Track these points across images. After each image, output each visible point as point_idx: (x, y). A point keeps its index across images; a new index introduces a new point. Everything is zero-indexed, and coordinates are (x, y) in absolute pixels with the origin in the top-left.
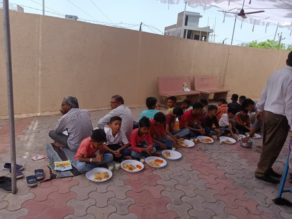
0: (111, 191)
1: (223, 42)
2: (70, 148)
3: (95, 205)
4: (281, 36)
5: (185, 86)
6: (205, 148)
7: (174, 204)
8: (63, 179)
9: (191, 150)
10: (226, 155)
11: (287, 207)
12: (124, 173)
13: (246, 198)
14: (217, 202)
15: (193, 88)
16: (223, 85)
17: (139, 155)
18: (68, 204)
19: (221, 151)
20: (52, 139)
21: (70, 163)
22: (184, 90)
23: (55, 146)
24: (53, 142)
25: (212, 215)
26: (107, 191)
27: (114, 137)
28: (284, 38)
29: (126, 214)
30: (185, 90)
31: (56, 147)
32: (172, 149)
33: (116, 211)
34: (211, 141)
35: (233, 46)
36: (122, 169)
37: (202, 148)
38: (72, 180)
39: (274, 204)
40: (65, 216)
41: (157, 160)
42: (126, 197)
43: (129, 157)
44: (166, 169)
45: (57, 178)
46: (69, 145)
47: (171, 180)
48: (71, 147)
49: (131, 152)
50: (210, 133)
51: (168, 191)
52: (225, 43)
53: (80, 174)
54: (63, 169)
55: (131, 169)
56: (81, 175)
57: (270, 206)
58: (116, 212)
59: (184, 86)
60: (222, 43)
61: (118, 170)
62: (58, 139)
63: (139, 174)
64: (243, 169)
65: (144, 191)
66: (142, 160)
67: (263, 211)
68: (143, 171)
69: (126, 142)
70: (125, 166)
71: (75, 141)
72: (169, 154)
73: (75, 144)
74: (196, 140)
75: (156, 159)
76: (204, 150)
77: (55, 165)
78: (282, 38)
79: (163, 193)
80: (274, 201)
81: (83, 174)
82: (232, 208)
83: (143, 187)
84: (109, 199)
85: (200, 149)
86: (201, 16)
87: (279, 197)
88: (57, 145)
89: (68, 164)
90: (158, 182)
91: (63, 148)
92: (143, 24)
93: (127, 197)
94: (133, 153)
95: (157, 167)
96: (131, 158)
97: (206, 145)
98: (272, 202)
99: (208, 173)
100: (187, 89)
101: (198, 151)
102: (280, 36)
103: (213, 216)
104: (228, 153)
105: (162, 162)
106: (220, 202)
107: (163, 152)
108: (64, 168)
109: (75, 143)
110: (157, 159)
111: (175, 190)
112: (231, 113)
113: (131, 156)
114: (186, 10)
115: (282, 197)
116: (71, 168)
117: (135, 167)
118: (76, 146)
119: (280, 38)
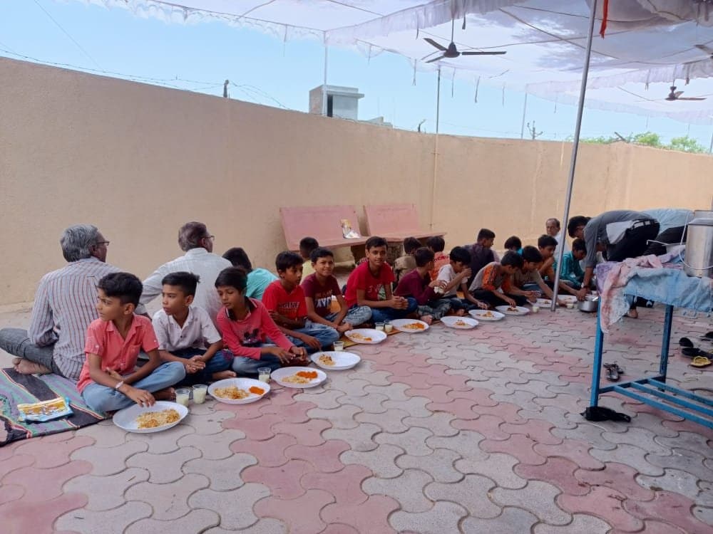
0: (191, 446)
1: (419, 128)
2: (61, 370)
3: (148, 481)
4: (534, 129)
5: (346, 226)
6: (413, 341)
7: (358, 451)
8: (46, 438)
9: (380, 348)
10: (463, 350)
11: (614, 423)
12: (218, 406)
13: (522, 418)
14: (458, 433)
15: (364, 232)
16: (431, 225)
17: (253, 365)
18: (67, 489)
19: (449, 344)
20: (9, 352)
21: (65, 403)
22: (344, 237)
23: (18, 373)
24: (11, 366)
25: (454, 459)
26: (177, 447)
27: (182, 327)
28: (540, 133)
29: (239, 488)
30: (347, 237)
31: (21, 374)
32: (335, 349)
33: (209, 485)
34: (422, 326)
35: (440, 135)
36: (213, 399)
37: (405, 342)
38: (74, 437)
39: (586, 421)
40: (61, 516)
41: (301, 374)
42: (230, 453)
43: (229, 372)
44: (327, 387)
45: (29, 438)
46: (58, 362)
47: (343, 407)
48: (65, 367)
49: (232, 361)
50: (418, 309)
51: (339, 429)
52: (422, 129)
53: (96, 423)
54: (43, 418)
55: (236, 396)
56: (99, 423)
57: (577, 427)
58: (208, 487)
59: (343, 226)
60: (417, 130)
61: (204, 403)
62: (25, 350)
63: (259, 406)
64: (505, 368)
65: (279, 436)
66: (264, 376)
67: (566, 438)
68: (269, 399)
69: (213, 336)
70: (221, 392)
71: (75, 351)
72: (330, 359)
73: (75, 359)
74: (388, 327)
75: (299, 371)
76: (412, 346)
77: (20, 410)
78: (536, 131)
79: (327, 435)
80: (585, 415)
81: (107, 421)
82: (497, 441)
83: (274, 429)
84: (186, 462)
85: (401, 344)
86: (362, 96)
87: (593, 405)
88: (24, 368)
89: (58, 406)
90: (311, 414)
91: (41, 375)
92: (230, 82)
93: (234, 454)
94: (239, 362)
95: (303, 386)
96: (235, 374)
97: (414, 336)
98: (581, 419)
99: (427, 385)
100: (351, 233)
101: (396, 347)
102: (532, 129)
103: (457, 460)
104: (465, 345)
105: (314, 375)
106: (467, 432)
107: (315, 357)
108: (47, 415)
109: (77, 357)
110: (302, 372)
111: (356, 425)
112: (459, 263)
113: (232, 370)
114: (328, 84)
115: (600, 405)
116: (68, 411)
117: (248, 391)
118: (79, 363)
119: (532, 133)
